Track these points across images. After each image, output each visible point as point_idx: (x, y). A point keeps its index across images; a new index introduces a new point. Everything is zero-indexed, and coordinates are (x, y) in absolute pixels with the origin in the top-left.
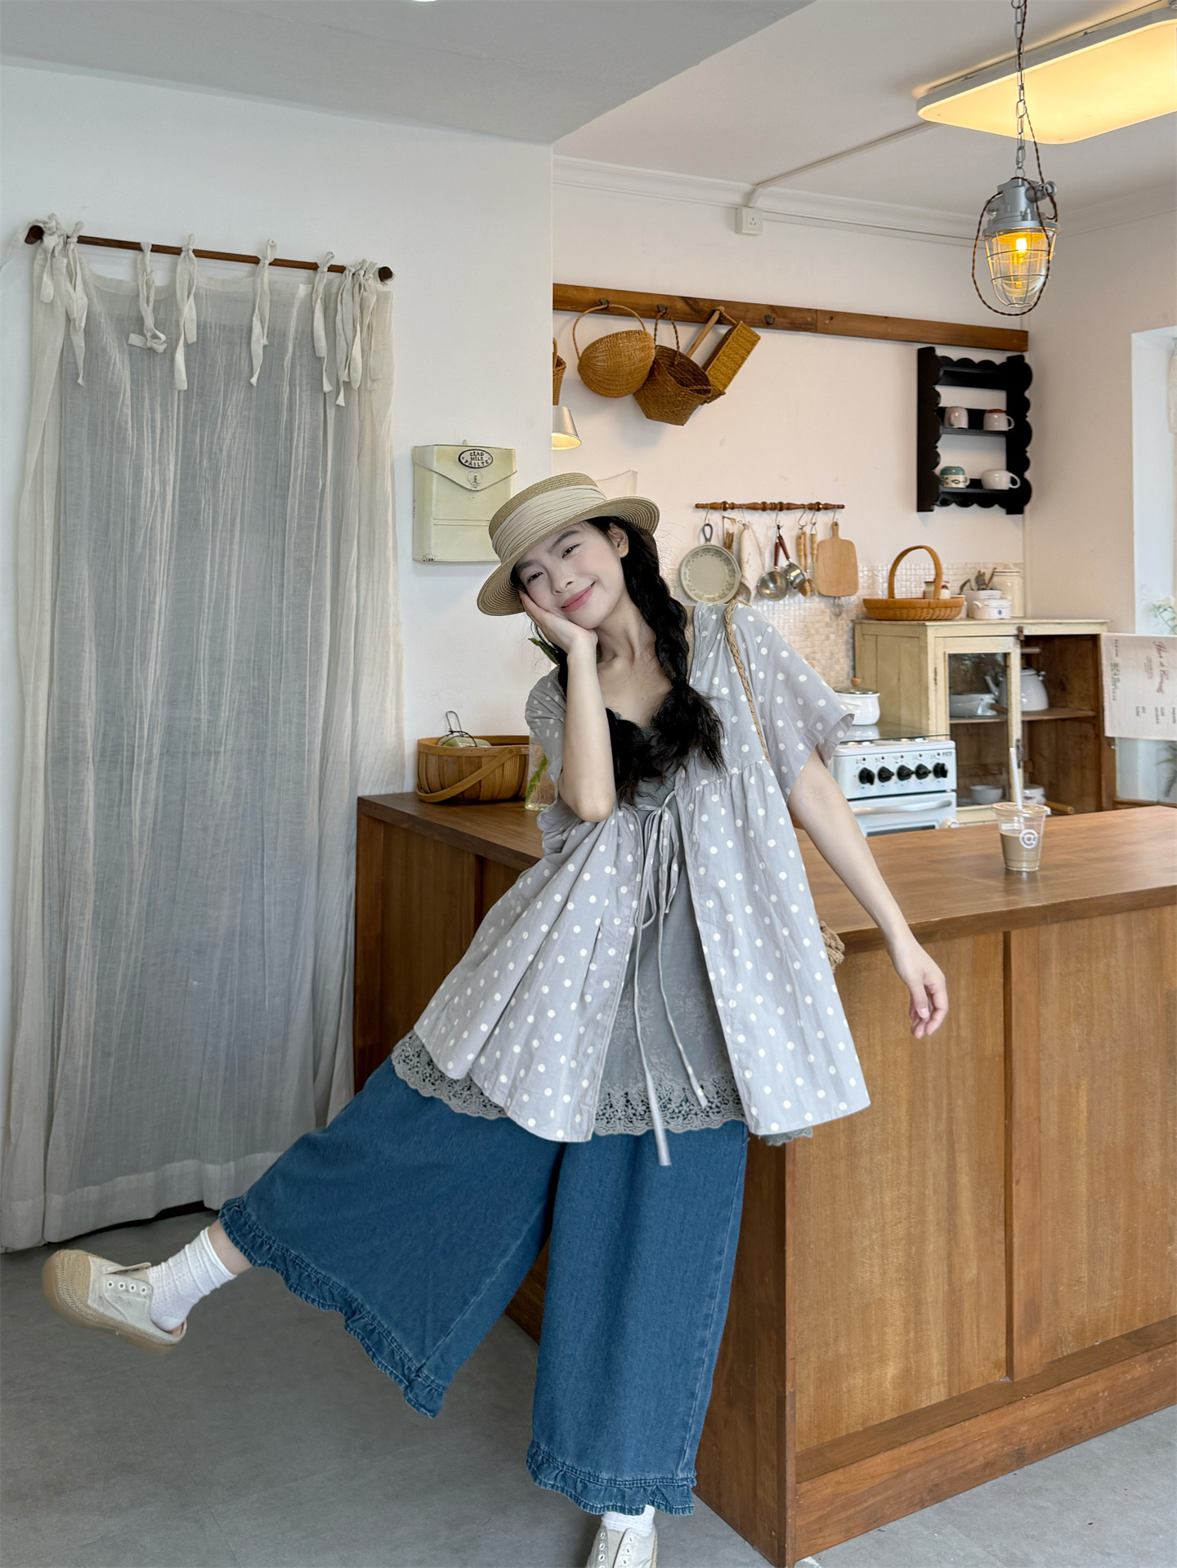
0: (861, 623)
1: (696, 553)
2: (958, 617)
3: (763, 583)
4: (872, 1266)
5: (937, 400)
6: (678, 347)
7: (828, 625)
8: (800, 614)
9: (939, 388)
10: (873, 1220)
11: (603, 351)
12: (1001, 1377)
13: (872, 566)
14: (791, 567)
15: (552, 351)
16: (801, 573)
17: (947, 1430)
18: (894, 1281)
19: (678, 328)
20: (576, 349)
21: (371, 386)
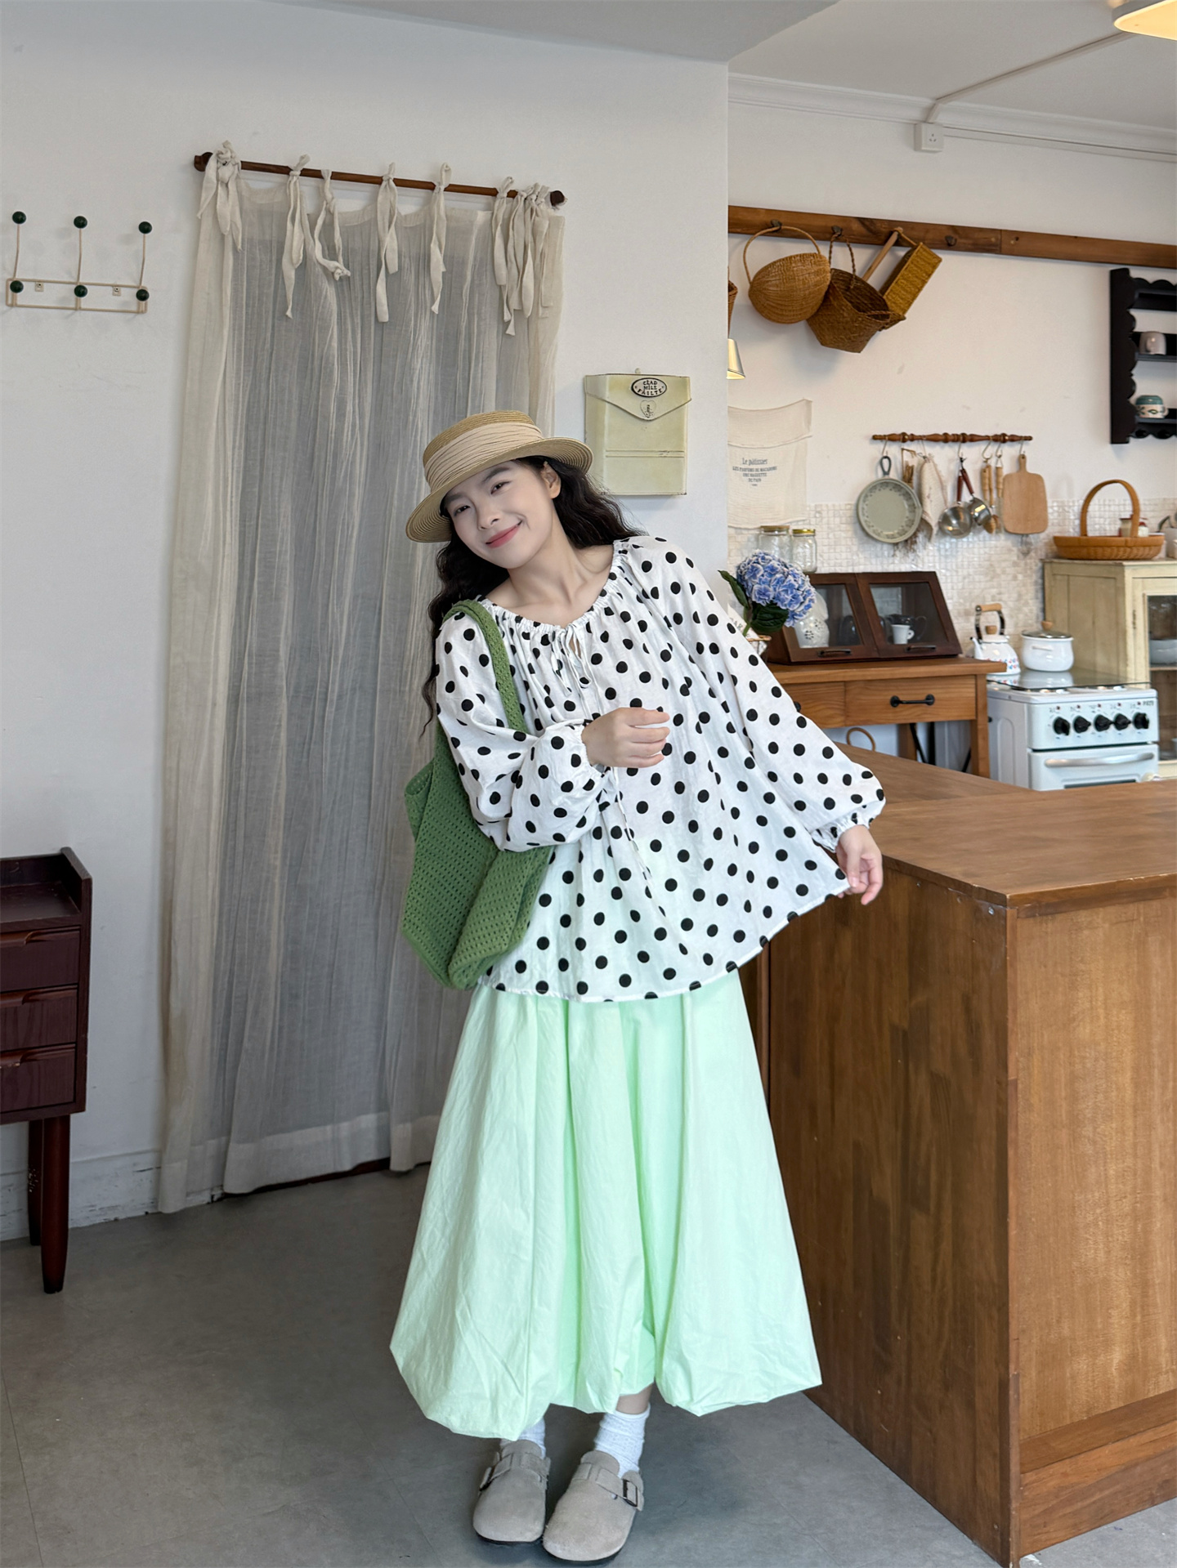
0: (1051, 562)
1: (873, 488)
2: (1158, 557)
3: (945, 520)
4: (1096, 1242)
5: (1132, 324)
6: (854, 271)
7: (1015, 564)
8: (985, 553)
9: (1133, 312)
10: (1097, 1194)
11: (775, 275)
13: (1063, 502)
14: (976, 502)
15: (726, 278)
16: (987, 509)
18: (1120, 1260)
19: (854, 250)
20: (748, 274)
21: (543, 314)
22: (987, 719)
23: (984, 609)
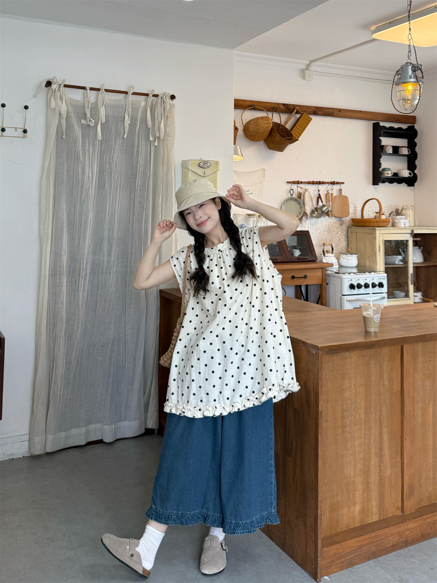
0: (350, 228)
1: (287, 200)
2: (389, 226)
3: (313, 212)
4: (350, 468)
5: (380, 143)
6: (281, 122)
7: (338, 228)
8: (327, 224)
9: (381, 138)
10: (351, 451)
11: (252, 124)
12: (399, 513)
13: (355, 206)
14: (324, 206)
15: (234, 124)
16: (328, 208)
17: (378, 531)
18: (359, 475)
19: (281, 115)
20: (243, 123)
21: (167, 138)
22: (326, 284)
23: (326, 244)
